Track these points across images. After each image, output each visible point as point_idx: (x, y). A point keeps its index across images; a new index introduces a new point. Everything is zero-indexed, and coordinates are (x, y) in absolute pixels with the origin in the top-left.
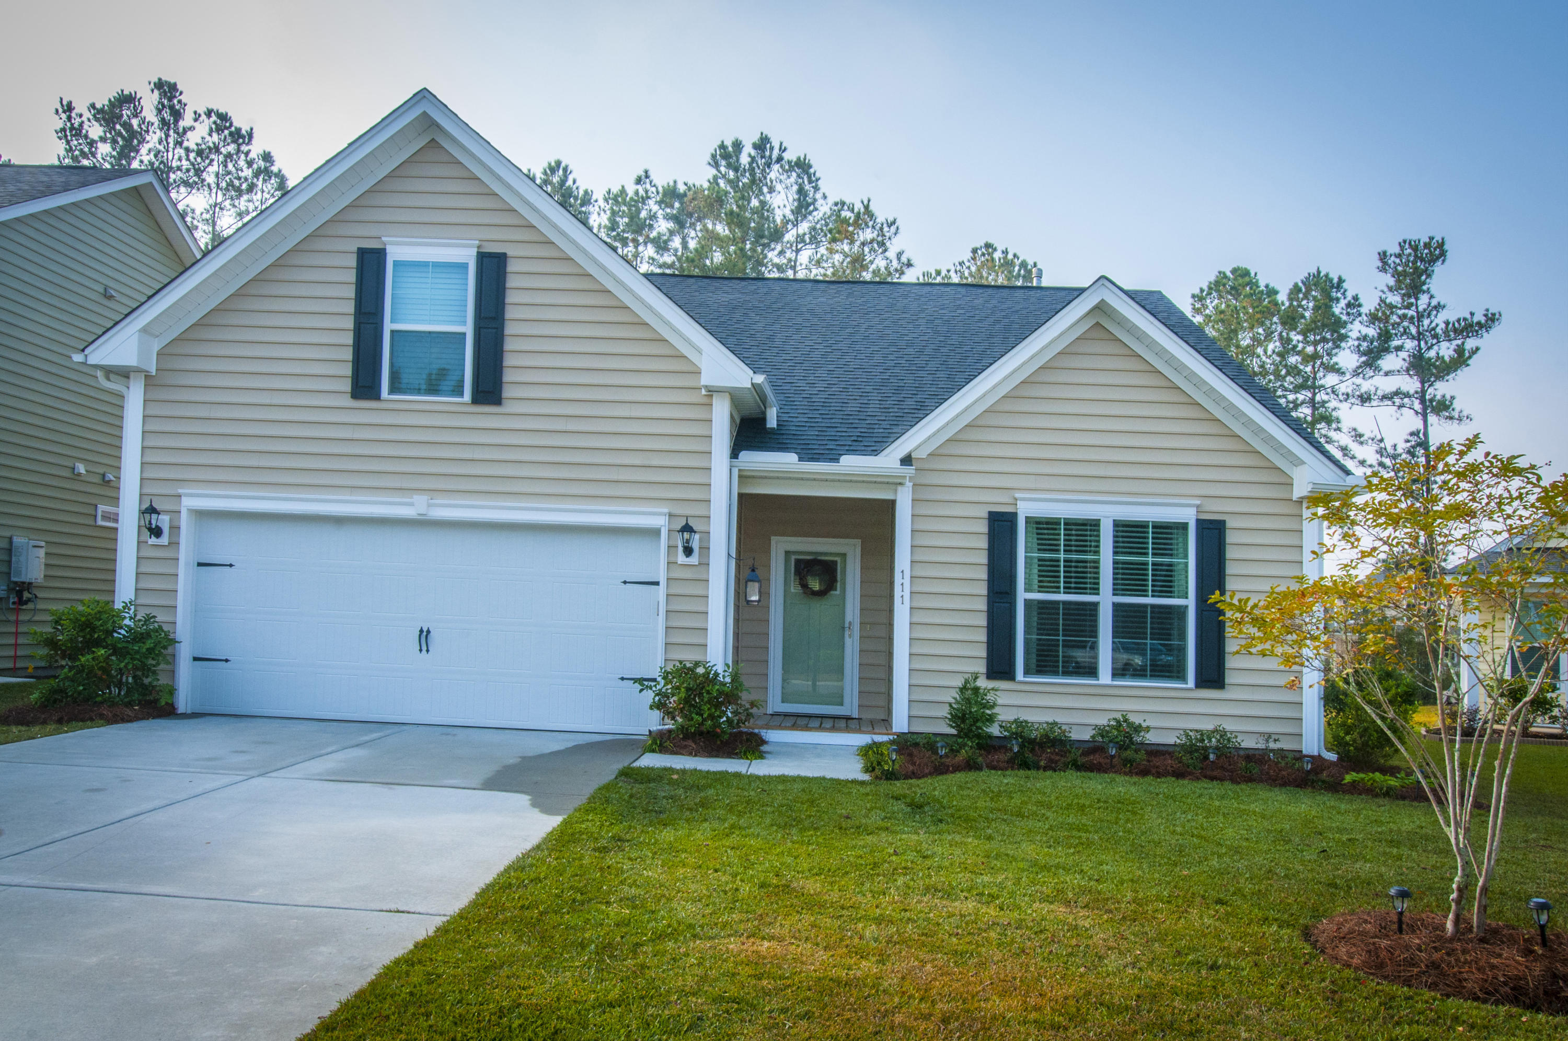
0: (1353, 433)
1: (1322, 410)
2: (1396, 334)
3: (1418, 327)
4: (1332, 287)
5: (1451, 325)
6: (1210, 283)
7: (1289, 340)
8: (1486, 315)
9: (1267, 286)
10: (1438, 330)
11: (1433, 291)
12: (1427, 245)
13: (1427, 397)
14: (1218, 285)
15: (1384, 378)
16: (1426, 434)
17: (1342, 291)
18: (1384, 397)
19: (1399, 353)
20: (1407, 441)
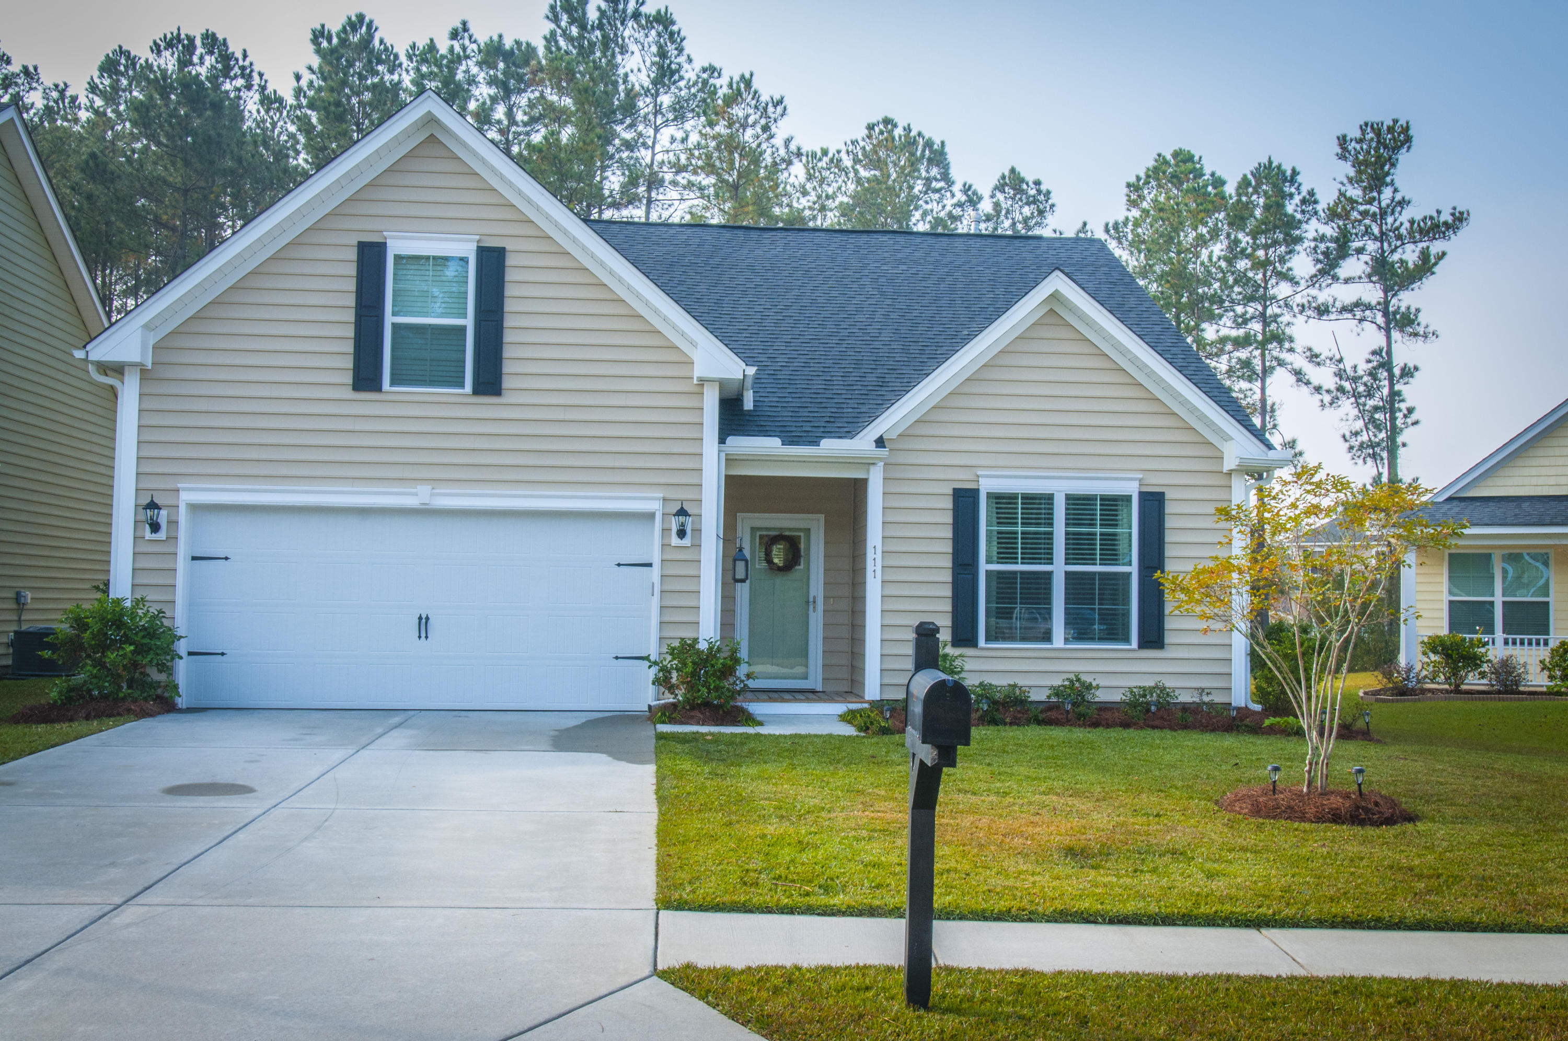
0: (1308, 354)
1: (1273, 326)
2: (1356, 235)
3: (1381, 226)
4: (1285, 180)
5: (1416, 225)
6: (1148, 169)
7: (1237, 242)
8: (1453, 215)
9: (1213, 175)
10: (1403, 231)
11: (1397, 184)
12: (1390, 129)
13: (1391, 309)
14: (1157, 172)
15: (1343, 286)
16: (1389, 353)
17: (1296, 185)
18: (1344, 309)
19: (1360, 256)
20: (1369, 361)
